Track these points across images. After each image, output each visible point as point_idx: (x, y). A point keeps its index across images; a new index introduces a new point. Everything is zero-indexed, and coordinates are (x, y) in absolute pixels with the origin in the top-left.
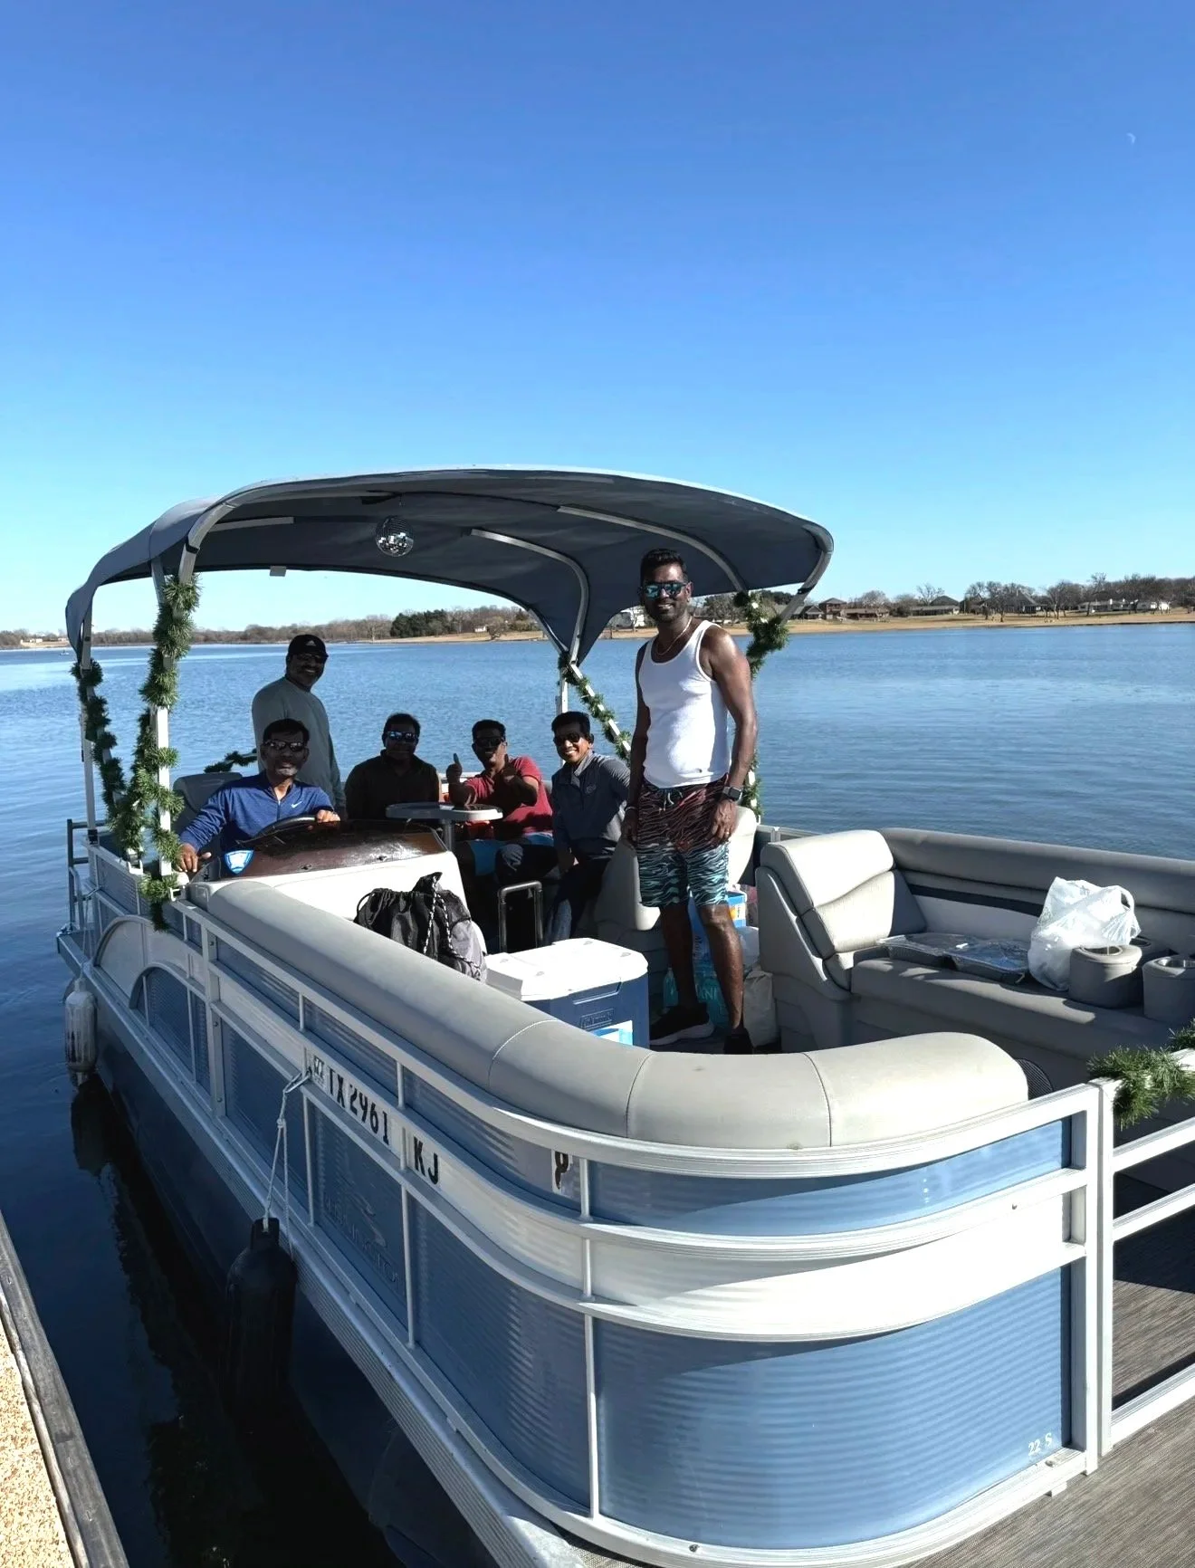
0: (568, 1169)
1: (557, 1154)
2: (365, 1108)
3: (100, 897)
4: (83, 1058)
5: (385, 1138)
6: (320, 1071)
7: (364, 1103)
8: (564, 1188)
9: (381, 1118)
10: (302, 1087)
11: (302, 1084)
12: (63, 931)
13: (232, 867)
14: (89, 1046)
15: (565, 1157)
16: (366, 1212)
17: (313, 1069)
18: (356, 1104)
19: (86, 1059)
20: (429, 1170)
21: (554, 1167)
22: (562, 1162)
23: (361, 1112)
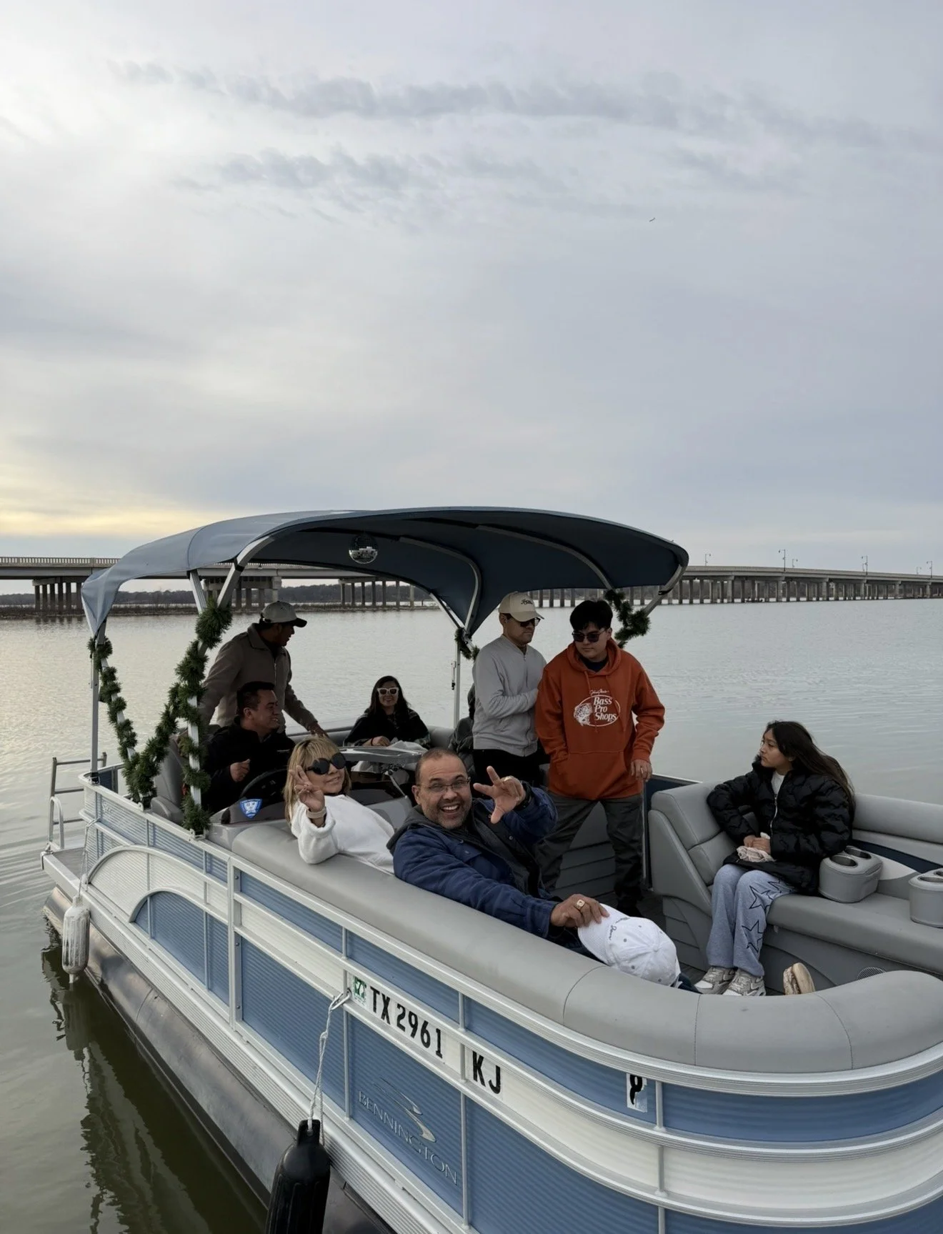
0: (642, 1089)
1: (632, 1077)
2: (415, 1027)
3: (98, 826)
4: (74, 962)
5: (438, 1053)
6: (361, 992)
7: (413, 1023)
8: (638, 1104)
9: (434, 1036)
10: (345, 1005)
11: (345, 1002)
12: (47, 851)
13: (247, 812)
14: (80, 953)
15: (640, 1079)
16: (413, 1112)
17: (353, 989)
18: (405, 1022)
19: (76, 963)
20: (490, 1082)
21: (629, 1087)
22: (636, 1083)
23: (409, 1029)
